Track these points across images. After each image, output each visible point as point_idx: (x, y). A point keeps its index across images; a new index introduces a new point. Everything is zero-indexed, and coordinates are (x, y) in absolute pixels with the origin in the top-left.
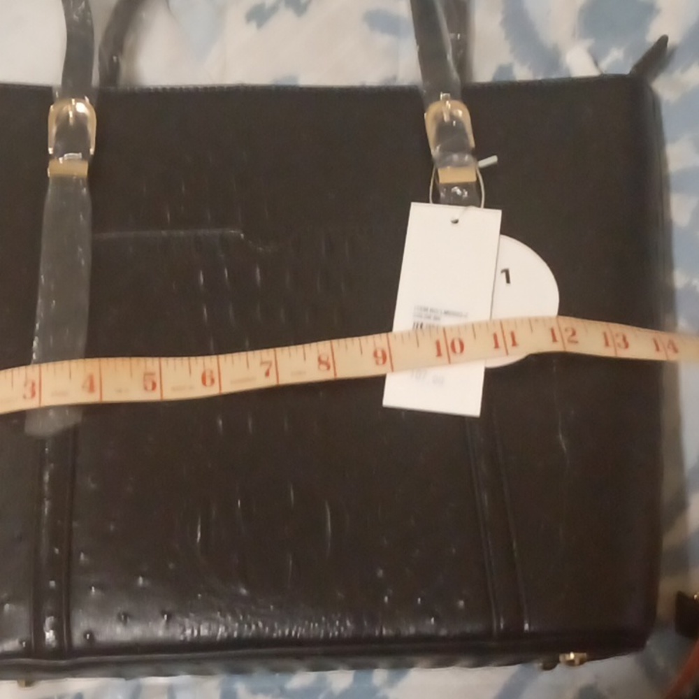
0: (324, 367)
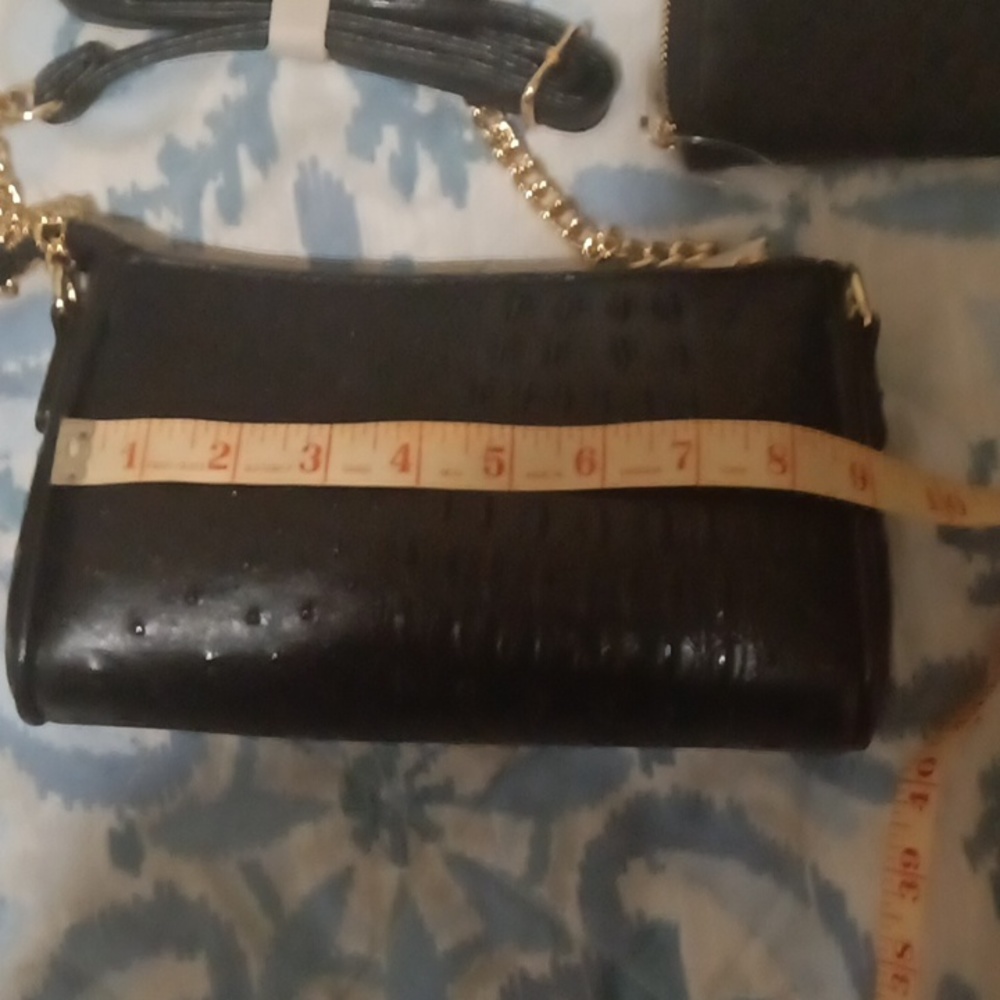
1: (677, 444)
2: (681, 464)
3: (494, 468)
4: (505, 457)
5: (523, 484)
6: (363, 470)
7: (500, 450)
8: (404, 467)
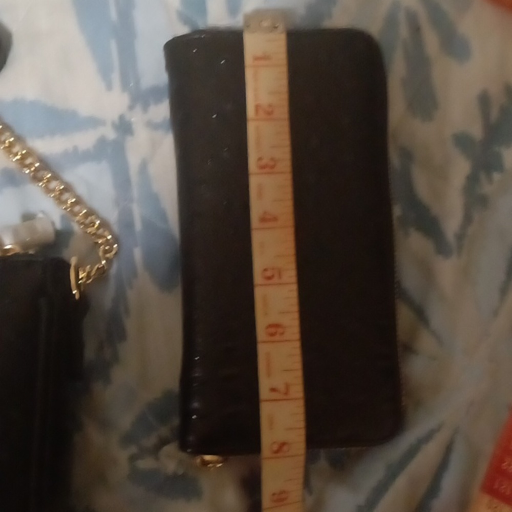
0: (275, 447)
1: (287, 386)
2: (273, 390)
3: (269, 274)
4: (275, 280)
5: (259, 293)
6: (260, 195)
7: (280, 276)
8: (263, 220)
